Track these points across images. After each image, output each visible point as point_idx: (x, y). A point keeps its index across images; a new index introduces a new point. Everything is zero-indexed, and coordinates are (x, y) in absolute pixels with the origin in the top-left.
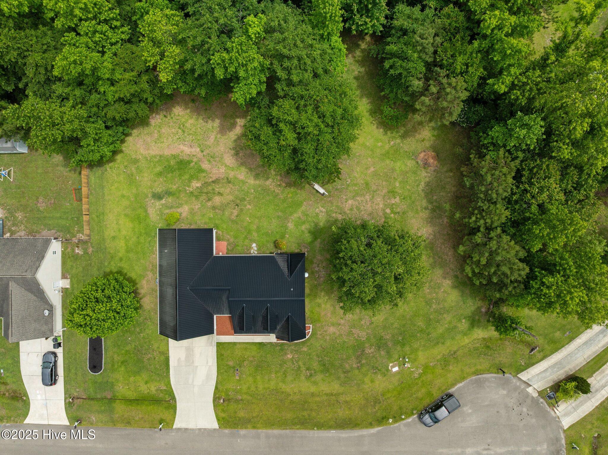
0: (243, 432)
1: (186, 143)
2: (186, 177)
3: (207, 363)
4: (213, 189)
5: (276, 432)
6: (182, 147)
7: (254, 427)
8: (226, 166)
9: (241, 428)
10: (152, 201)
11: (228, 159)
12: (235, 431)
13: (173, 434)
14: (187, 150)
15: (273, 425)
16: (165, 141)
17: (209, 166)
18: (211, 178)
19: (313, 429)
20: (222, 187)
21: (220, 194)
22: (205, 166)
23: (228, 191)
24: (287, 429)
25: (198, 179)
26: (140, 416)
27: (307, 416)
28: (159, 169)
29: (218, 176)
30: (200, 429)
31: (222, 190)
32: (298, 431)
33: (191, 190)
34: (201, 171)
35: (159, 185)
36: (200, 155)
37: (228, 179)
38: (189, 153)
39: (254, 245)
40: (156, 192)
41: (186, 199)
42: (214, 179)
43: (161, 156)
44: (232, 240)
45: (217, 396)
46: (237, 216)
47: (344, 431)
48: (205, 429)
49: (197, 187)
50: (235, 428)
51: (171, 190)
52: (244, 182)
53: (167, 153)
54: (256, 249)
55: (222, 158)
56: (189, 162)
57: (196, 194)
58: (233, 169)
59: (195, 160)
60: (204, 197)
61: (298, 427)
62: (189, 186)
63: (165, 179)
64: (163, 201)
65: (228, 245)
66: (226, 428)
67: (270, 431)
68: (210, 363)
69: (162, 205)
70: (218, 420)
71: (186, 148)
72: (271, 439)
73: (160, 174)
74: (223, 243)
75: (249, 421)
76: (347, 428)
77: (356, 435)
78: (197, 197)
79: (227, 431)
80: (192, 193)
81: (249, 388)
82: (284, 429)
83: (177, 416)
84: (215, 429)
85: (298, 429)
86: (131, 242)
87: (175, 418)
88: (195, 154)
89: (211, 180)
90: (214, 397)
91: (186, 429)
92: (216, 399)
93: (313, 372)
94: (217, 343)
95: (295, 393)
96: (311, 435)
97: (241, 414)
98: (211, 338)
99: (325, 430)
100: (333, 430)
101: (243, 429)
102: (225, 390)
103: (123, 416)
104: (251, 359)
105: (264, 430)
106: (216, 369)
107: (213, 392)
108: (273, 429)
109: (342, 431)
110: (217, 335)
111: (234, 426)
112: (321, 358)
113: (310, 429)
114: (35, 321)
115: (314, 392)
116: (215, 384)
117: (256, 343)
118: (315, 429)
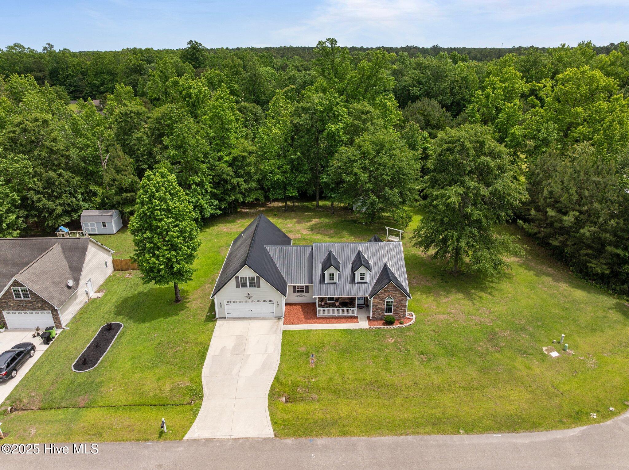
0: (321, 441)
3: (266, 351)
5: (387, 439)
7: (344, 433)
8: (302, 234)
9: (319, 435)
10: (227, 248)
11: (304, 232)
12: (305, 440)
13: (181, 449)
19: (458, 433)
24: (407, 434)
26: (126, 423)
27: (439, 415)
30: (236, 440)
32: (428, 437)
37: (304, 238)
45: (277, 390)
47: (518, 435)
48: (247, 439)
55: (298, 231)
58: (308, 235)
61: (427, 430)
66: (288, 435)
67: (375, 439)
68: (270, 351)
70: (274, 423)
72: (379, 451)
75: (333, 423)
76: (520, 428)
77: (545, 439)
79: (289, 441)
81: (331, 380)
82: (401, 434)
83: (197, 420)
84: (266, 439)
85: (429, 433)
87: (192, 423)
90: (270, 391)
91: (209, 440)
92: (273, 395)
93: (431, 356)
94: (283, 331)
95: (409, 388)
96: (457, 443)
97: (319, 415)
98: (276, 327)
99: (482, 433)
100: (496, 433)
101: (321, 436)
102: (290, 383)
103: (94, 424)
104: (334, 344)
105: (364, 436)
106: (280, 356)
107: (270, 385)
108: (380, 435)
109: (514, 434)
110: (284, 324)
111: (304, 432)
112: (438, 341)
113: (452, 433)
114: (52, 283)
115: (440, 385)
116: (275, 374)
117: (340, 330)
118: (461, 431)
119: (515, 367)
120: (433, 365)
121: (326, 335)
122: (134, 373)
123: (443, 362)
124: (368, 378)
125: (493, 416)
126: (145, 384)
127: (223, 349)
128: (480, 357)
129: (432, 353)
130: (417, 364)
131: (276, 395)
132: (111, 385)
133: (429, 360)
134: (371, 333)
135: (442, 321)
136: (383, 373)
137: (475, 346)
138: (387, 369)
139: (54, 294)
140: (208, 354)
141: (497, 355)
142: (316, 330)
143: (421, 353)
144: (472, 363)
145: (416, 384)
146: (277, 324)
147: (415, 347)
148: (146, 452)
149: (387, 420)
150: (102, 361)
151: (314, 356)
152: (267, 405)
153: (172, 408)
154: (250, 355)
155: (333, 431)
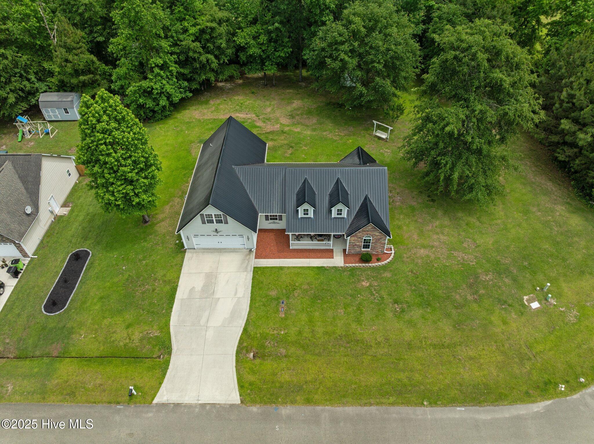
0: (286, 410)
1: (242, 112)
3: (236, 293)
4: (267, 137)
5: (351, 410)
6: (237, 114)
7: (308, 401)
8: (281, 124)
9: (284, 403)
11: (284, 120)
12: (270, 408)
13: (150, 415)
14: (243, 116)
15: (344, 396)
16: (222, 111)
17: (264, 124)
18: (264, 131)
19: (422, 404)
20: (276, 136)
21: (273, 140)
22: (260, 124)
23: (282, 138)
24: (371, 405)
26: (98, 381)
27: (406, 381)
28: (211, 126)
29: (272, 130)
30: (203, 406)
32: (392, 409)
34: (255, 127)
36: (255, 118)
37: (283, 131)
38: (245, 118)
42: (268, 131)
43: (215, 119)
45: (245, 344)
46: (291, 154)
47: (481, 409)
48: (214, 405)
50: (272, 402)
52: (300, 133)
55: (277, 120)
56: (244, 122)
58: (288, 126)
59: (250, 121)
61: (392, 400)
66: (254, 402)
67: (339, 409)
68: (240, 294)
70: (241, 387)
72: (342, 424)
75: (299, 389)
76: (485, 401)
77: (507, 415)
79: (255, 409)
81: (300, 333)
82: (365, 405)
83: (166, 380)
84: (232, 406)
85: (393, 404)
87: (161, 384)
88: (250, 118)
90: (238, 347)
91: (177, 405)
92: (241, 350)
93: (405, 306)
94: (254, 268)
95: (378, 344)
96: (419, 417)
97: (285, 377)
98: (247, 262)
99: (445, 406)
100: (459, 406)
101: (286, 403)
102: (258, 335)
103: (67, 382)
104: (305, 287)
105: (327, 405)
106: (249, 302)
107: (239, 338)
108: (344, 404)
109: (477, 408)
110: (256, 258)
111: (269, 399)
112: (415, 286)
113: (416, 405)
114: (9, 213)
115: (411, 341)
116: (243, 325)
117: (314, 267)
118: (425, 403)
119: (491, 322)
120: (407, 317)
121: (298, 274)
122: (104, 318)
123: (416, 313)
124: (339, 332)
125: (461, 385)
126: (114, 332)
127: (192, 290)
128: (457, 308)
129: (407, 302)
130: (390, 315)
131: (244, 351)
132: (82, 332)
133: (403, 311)
134: (345, 273)
135: (422, 258)
136: (354, 325)
137: (453, 294)
138: (358, 321)
139: (12, 226)
140: (177, 296)
141: (475, 306)
142: (288, 268)
143: (396, 302)
144: (448, 316)
145: (387, 339)
146: (248, 258)
147: (390, 294)
148: (117, 418)
149: (353, 386)
150: (71, 300)
151: (285, 302)
152: (234, 364)
153: (142, 362)
154: (219, 299)
155: (298, 398)
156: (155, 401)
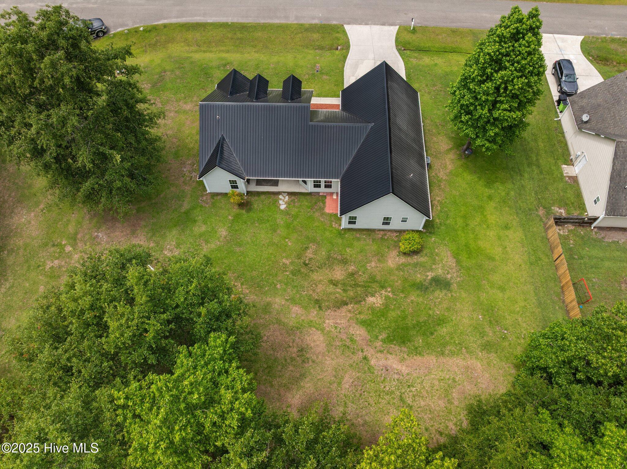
0: (315, 21)
1: (396, 376)
2: (392, 314)
4: (345, 291)
6: (404, 370)
7: (301, 25)
8: (323, 330)
9: (316, 24)
10: (449, 276)
11: (318, 343)
14: (393, 362)
15: (279, 26)
16: (437, 383)
17: (351, 331)
18: (350, 311)
20: (331, 293)
21: (334, 283)
22: (359, 332)
23: (320, 288)
25: (372, 308)
28: (443, 331)
29: (336, 313)
30: (366, 24)
31: (331, 288)
33: (383, 292)
34: (367, 324)
35: (440, 303)
36: (369, 352)
37: (320, 307)
38: (389, 356)
39: (283, 207)
40: (444, 292)
41: (392, 278)
42: (344, 309)
43: (443, 354)
44: (317, 214)
46: (307, 248)
47: (198, 21)
49: (373, 296)
50: (324, 24)
51: (418, 292)
52: (292, 300)
53: (431, 359)
54: (281, 202)
55: (329, 345)
56: (389, 340)
57: (374, 285)
58: (311, 324)
59: (379, 344)
60: (362, 278)
62: (387, 298)
63: (431, 312)
64: (430, 275)
65: (323, 209)
66: (335, 25)
69: (431, 270)
70: (344, 31)
71: (395, 366)
73: (441, 321)
74: (331, 212)
75: (307, 30)
78: (373, 279)
79: (335, 22)
80: (383, 287)
84: (349, 24)
86: (478, 220)
88: (379, 355)
89: (350, 307)
90: (349, 50)
91: (383, 24)
92: (347, 48)
99: (218, 22)
100: (210, 22)
105: (290, 23)
106: (344, 73)
111: (326, 26)
113: (236, 23)
116: (347, 60)
118: (230, 23)
152: (350, 41)
155: (308, 26)
156: (398, 27)
